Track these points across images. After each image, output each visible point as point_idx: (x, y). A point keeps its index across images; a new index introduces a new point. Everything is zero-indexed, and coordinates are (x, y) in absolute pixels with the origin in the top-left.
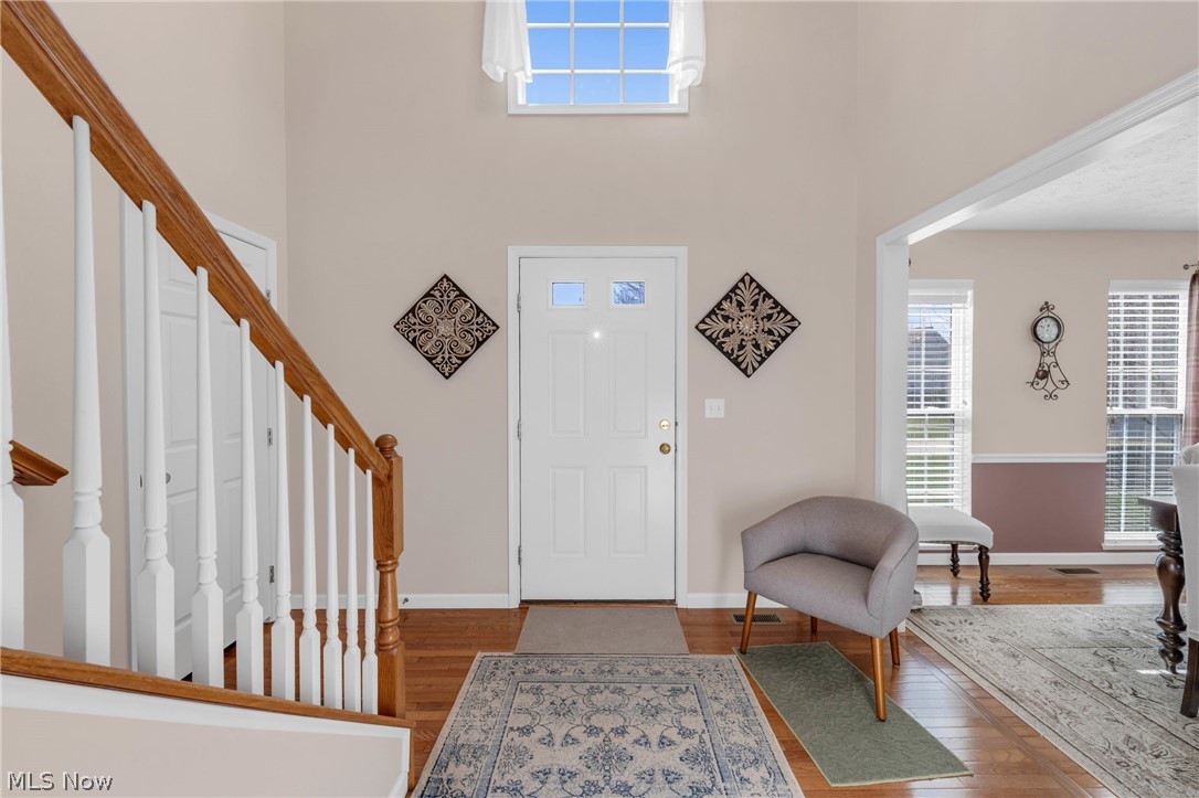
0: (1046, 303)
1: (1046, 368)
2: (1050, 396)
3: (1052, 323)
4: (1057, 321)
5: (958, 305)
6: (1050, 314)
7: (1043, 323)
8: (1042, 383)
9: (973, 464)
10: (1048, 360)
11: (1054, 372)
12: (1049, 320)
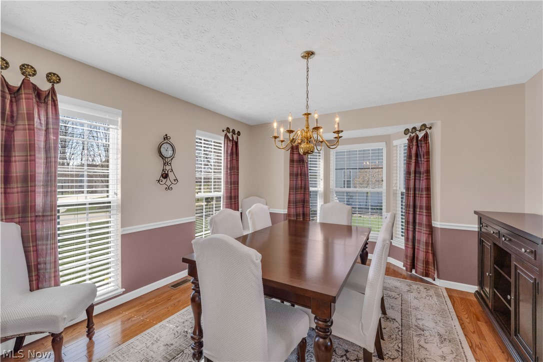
0: (166, 135)
1: (166, 172)
2: (169, 188)
3: (170, 147)
4: (172, 147)
5: (113, 127)
6: (168, 142)
7: (165, 146)
8: (164, 180)
9: (122, 235)
10: (168, 168)
11: (171, 174)
12: (168, 145)
